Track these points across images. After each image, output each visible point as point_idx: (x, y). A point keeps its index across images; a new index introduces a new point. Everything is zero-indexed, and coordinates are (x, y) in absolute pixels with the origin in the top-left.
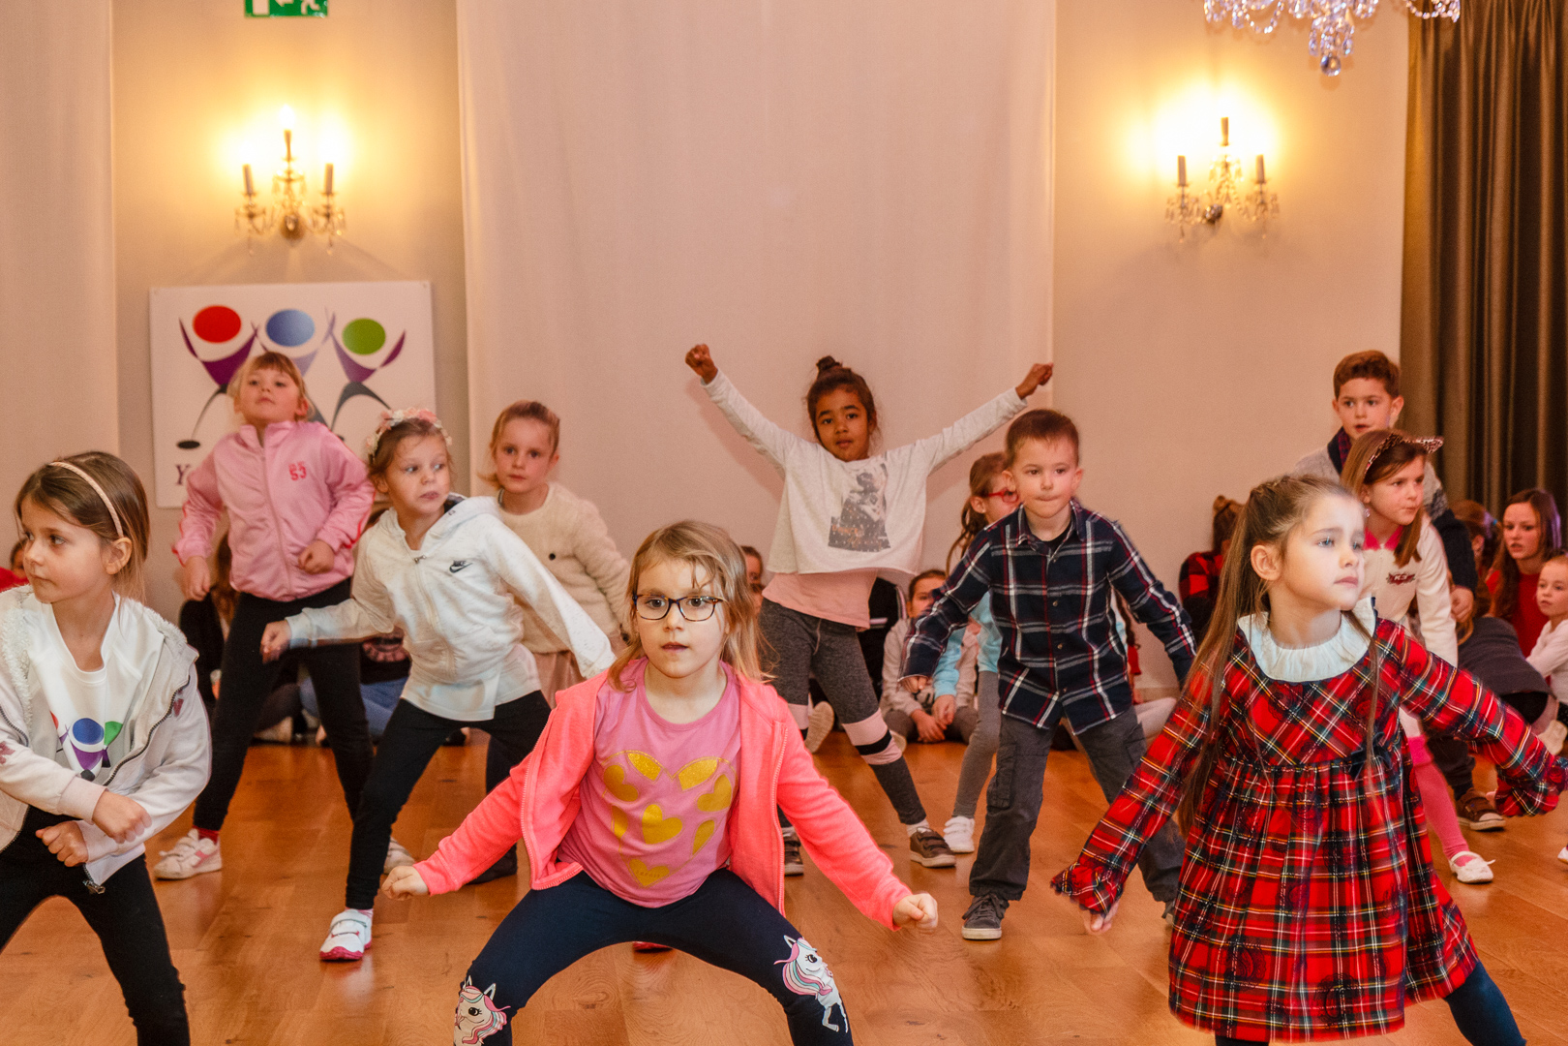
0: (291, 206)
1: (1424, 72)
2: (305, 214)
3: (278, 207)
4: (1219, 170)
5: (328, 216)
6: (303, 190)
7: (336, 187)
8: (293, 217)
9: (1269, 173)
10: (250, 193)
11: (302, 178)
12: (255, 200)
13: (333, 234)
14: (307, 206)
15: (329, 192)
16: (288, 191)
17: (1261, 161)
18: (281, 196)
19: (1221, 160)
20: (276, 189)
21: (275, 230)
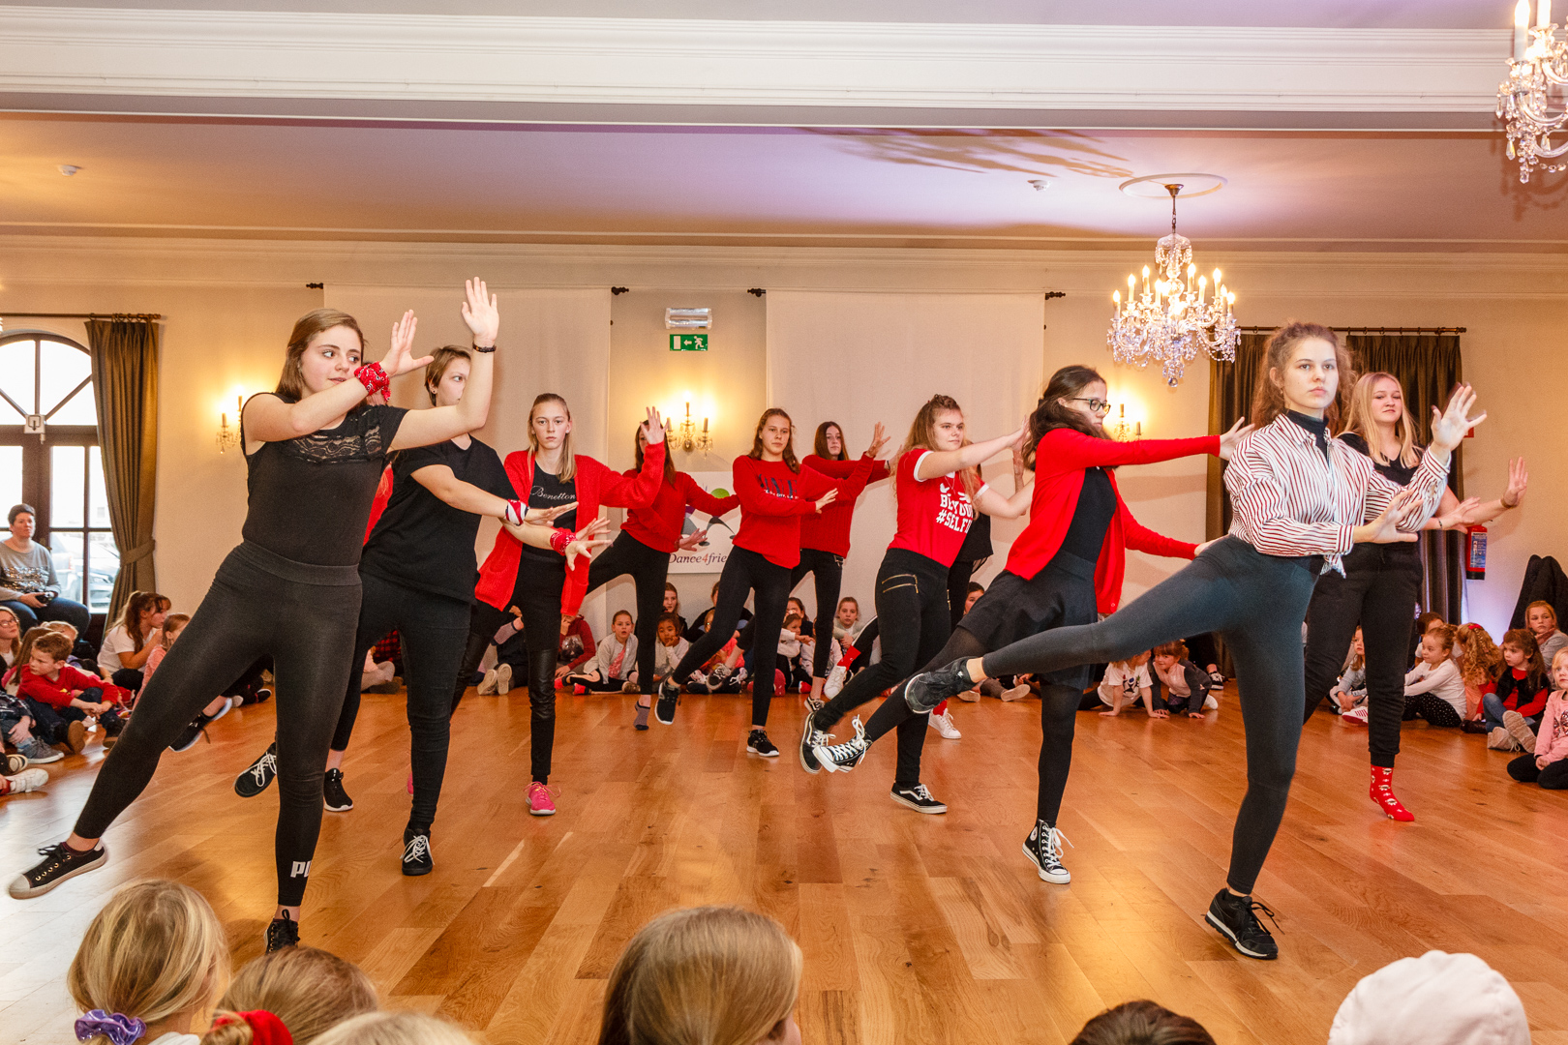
0: (688, 437)
1: (1218, 386)
2: (694, 440)
3: (682, 437)
4: (1119, 428)
5: (705, 441)
6: (694, 430)
7: (709, 429)
8: (689, 442)
9: (1142, 431)
11: (693, 424)
13: (707, 449)
14: (696, 436)
15: (705, 431)
16: (687, 430)
17: (1139, 425)
18: (684, 432)
19: (1120, 423)
20: (681, 429)
21: (681, 447)
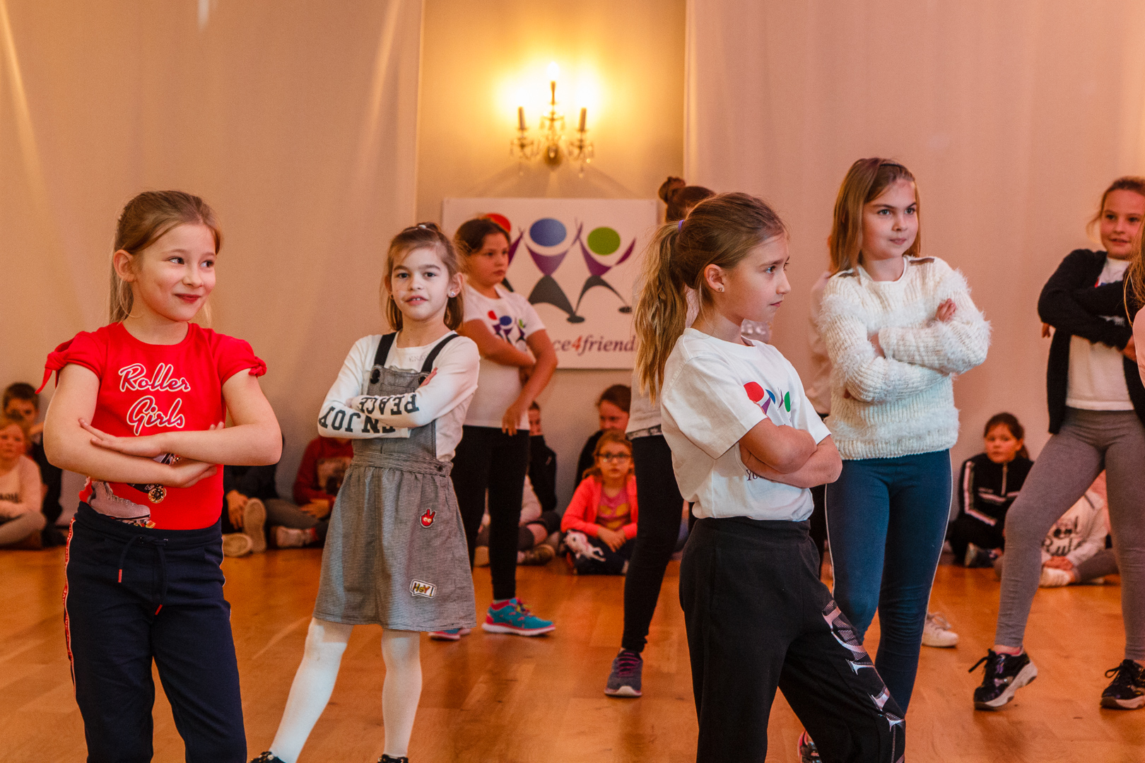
0: (553, 139)
2: (563, 146)
3: (543, 140)
5: (581, 147)
6: (563, 127)
7: (588, 125)
8: (554, 148)
10: (522, 128)
11: (562, 118)
12: (526, 134)
13: (584, 160)
14: (565, 137)
15: (582, 129)
16: (551, 127)
18: (546, 131)
20: (542, 126)
21: (539, 157)
